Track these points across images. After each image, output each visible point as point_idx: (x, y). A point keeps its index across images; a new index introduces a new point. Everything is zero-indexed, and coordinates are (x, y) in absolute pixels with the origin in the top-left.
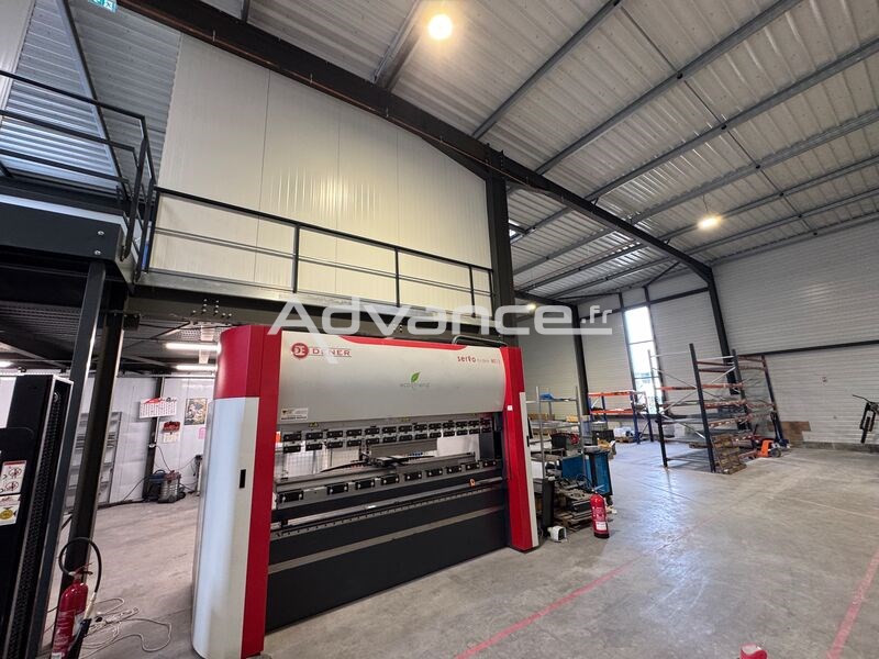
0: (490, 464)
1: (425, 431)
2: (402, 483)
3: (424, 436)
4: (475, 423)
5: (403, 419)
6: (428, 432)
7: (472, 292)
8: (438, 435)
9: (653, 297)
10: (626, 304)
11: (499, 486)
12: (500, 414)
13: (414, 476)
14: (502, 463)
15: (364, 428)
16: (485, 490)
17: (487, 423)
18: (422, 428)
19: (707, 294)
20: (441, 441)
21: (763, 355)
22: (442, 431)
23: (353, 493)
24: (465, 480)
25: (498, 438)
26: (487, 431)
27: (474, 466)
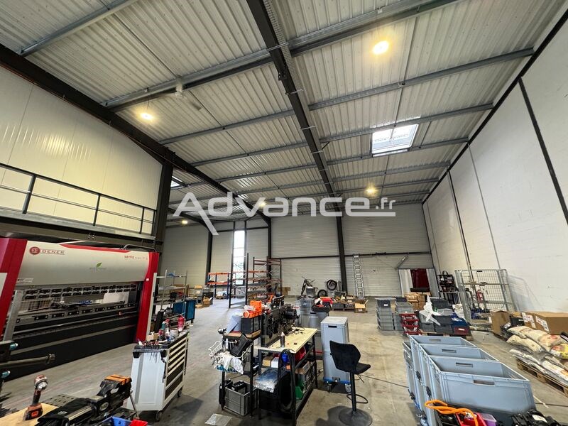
0: (132, 305)
1: (99, 290)
2: (80, 314)
3: (98, 292)
4: (128, 287)
5: (87, 284)
6: (100, 291)
7: (142, 221)
8: (106, 292)
9: (248, 226)
10: (236, 227)
11: (135, 316)
12: (142, 282)
13: (88, 311)
14: (138, 305)
15: (63, 288)
16: (126, 317)
17: (135, 286)
18: (98, 288)
19: (267, 229)
20: (106, 295)
21: (281, 259)
22: (108, 290)
23: (50, 319)
24: (117, 312)
25: (139, 293)
26: (134, 290)
27: (122, 306)
